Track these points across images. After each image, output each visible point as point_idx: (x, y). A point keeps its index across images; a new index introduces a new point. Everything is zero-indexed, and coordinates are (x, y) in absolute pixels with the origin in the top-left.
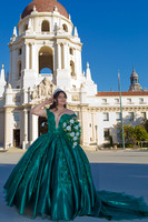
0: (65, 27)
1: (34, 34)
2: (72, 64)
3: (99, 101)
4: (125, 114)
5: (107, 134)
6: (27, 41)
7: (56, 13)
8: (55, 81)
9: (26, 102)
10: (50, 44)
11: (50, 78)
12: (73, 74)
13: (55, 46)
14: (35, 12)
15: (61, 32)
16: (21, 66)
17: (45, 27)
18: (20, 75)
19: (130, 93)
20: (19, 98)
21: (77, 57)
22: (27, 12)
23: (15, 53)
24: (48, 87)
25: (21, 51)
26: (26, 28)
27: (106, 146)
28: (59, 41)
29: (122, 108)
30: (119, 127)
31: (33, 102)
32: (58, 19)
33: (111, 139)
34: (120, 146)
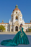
0: (20, 13)
1: (15, 14)
2: (21, 19)
3: (25, 25)
4: (29, 27)
5: (26, 30)
6: (14, 15)
7: (18, 11)
8: (18, 21)
9: (13, 24)
10: (17, 15)
11: (17, 21)
12: (21, 20)
13: (18, 16)
14: (15, 10)
15: (19, 14)
16: (13, 19)
17: (17, 13)
18: (13, 20)
19: (30, 23)
20: (12, 24)
21: (22, 17)
22: (14, 10)
23: (12, 17)
24: (17, 22)
25: (13, 17)
26: (14, 13)
27: (26, 32)
28: (19, 15)
29: (29, 26)
30: (28, 29)
31: (14, 25)
32: (19, 11)
33: (27, 31)
34: (28, 32)
